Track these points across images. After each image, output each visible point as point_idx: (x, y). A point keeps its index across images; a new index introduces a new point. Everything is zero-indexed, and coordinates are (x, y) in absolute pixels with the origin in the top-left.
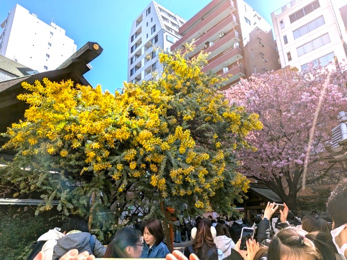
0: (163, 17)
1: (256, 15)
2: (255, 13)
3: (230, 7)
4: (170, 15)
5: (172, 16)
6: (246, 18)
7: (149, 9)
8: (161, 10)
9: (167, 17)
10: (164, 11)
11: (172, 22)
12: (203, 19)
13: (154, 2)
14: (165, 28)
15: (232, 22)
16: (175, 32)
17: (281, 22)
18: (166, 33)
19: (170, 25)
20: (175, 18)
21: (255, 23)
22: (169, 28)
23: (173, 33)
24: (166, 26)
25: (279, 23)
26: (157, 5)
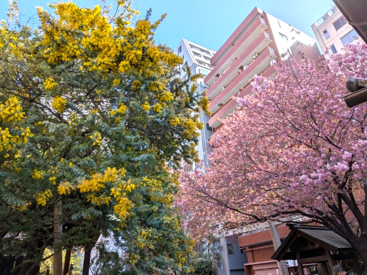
0: (194, 52)
1: (293, 29)
2: (292, 27)
3: (261, 25)
4: (202, 50)
5: (205, 51)
6: (280, 34)
7: (180, 47)
8: (192, 46)
9: (199, 52)
10: (195, 47)
11: (204, 57)
12: (233, 45)
13: (184, 40)
14: (197, 63)
15: (265, 40)
16: (208, 64)
17: (325, 32)
18: (199, 67)
19: (203, 59)
20: (208, 53)
21: (293, 38)
22: (201, 62)
23: (207, 66)
24: (197, 60)
25: (322, 33)
26: (187, 43)
